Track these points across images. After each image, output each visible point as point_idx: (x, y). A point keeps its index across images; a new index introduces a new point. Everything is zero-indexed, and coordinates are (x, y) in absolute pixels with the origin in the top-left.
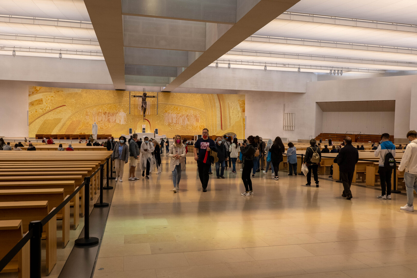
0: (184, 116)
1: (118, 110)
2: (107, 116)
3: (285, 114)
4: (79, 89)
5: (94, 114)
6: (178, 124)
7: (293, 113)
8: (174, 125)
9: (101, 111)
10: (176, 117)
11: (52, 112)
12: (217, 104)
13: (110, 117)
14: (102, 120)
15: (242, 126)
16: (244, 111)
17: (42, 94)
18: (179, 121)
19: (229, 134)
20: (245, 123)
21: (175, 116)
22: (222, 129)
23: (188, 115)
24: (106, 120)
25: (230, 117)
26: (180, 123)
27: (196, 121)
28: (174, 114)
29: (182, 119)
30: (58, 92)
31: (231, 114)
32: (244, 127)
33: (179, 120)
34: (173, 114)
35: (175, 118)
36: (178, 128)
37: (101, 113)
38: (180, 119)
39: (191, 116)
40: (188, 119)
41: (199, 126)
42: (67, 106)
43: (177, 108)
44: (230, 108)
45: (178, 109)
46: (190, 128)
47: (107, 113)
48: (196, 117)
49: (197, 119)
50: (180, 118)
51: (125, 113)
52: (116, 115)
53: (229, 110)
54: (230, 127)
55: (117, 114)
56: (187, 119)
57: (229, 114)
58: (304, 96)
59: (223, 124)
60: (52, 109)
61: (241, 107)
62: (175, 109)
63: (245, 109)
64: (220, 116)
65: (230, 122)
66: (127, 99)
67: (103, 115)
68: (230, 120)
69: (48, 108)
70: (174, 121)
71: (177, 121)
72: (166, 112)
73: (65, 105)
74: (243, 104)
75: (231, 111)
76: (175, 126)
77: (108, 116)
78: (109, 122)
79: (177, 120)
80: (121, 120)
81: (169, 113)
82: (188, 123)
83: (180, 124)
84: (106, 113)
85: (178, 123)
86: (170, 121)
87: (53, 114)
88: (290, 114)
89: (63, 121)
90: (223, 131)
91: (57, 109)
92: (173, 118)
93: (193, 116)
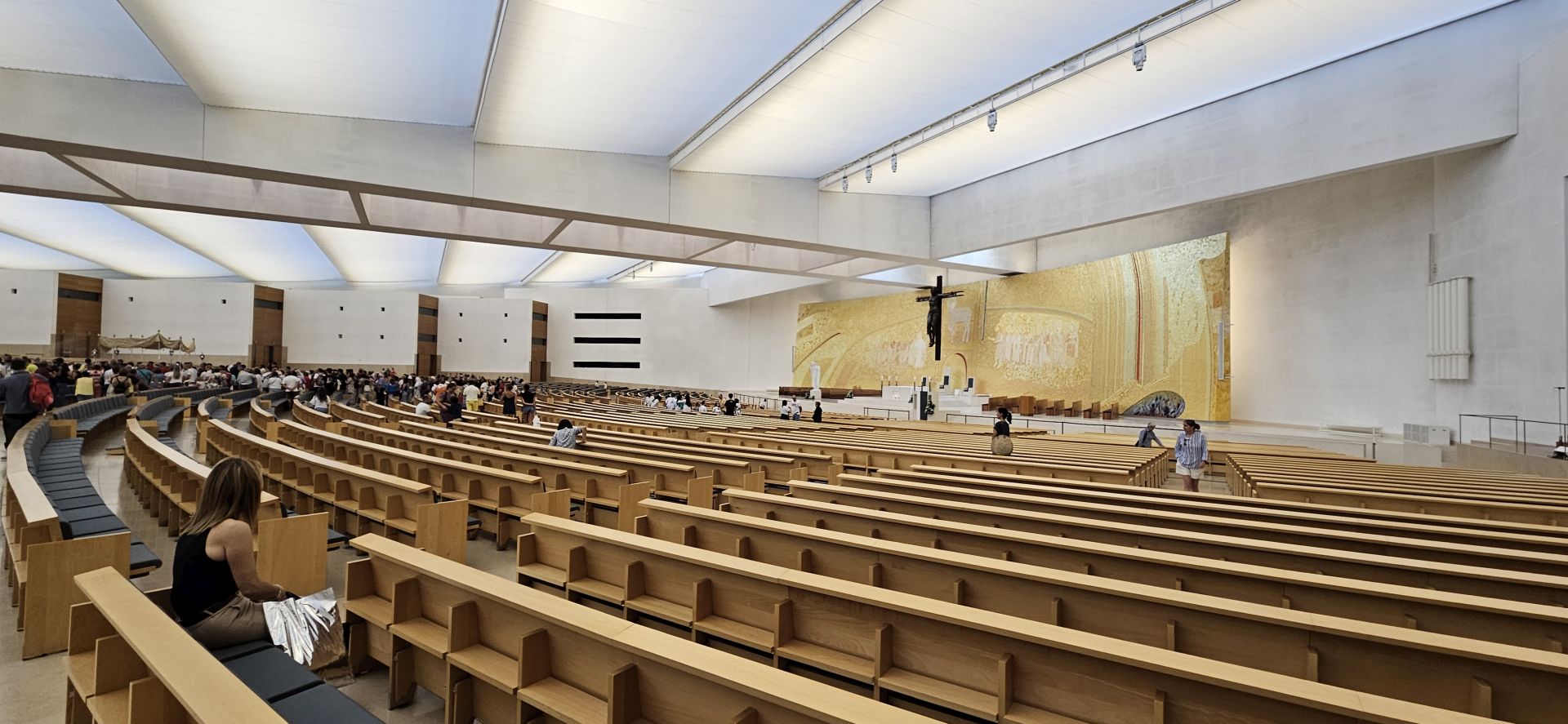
0: (1038, 340)
1: (913, 335)
2: (895, 349)
10: (1021, 345)
11: (822, 347)
12: (1130, 290)
13: (900, 352)
14: (887, 360)
15: (1208, 367)
16: (1217, 301)
19: (1161, 398)
21: (1018, 340)
22: (1138, 379)
23: (1048, 337)
24: (894, 358)
25: (1167, 331)
26: (1027, 360)
27: (1067, 352)
28: (1017, 335)
29: (1033, 348)
31: (1172, 320)
32: (1216, 369)
35: (1019, 347)
36: (1022, 377)
37: (886, 343)
38: (1029, 348)
39: (1057, 337)
40: (1048, 347)
41: (1073, 368)
43: (1025, 318)
45: (1027, 320)
46: (1051, 375)
47: (896, 345)
48: (1068, 341)
49: (1069, 347)
50: (1030, 345)
51: (925, 341)
52: (909, 348)
53: (1166, 305)
54: (1165, 372)
55: (912, 345)
56: (1045, 349)
57: (1166, 323)
59: (1142, 361)
60: (823, 341)
61: (1207, 288)
63: (1223, 293)
64: (1134, 330)
65: (1166, 352)
67: (890, 348)
68: (1166, 343)
69: (818, 341)
70: (1016, 358)
71: (1021, 354)
72: (1001, 331)
73: (839, 333)
74: (1218, 275)
75: (1172, 310)
76: (1017, 369)
78: (898, 363)
79: (1022, 352)
80: (917, 359)
81: (1007, 333)
82: (1048, 360)
83: (1027, 362)
84: (894, 342)
85: (1023, 362)
86: (1008, 356)
87: (824, 350)
89: (834, 363)
90: (1141, 387)
91: (829, 341)
92: (1014, 347)
93: (1060, 337)
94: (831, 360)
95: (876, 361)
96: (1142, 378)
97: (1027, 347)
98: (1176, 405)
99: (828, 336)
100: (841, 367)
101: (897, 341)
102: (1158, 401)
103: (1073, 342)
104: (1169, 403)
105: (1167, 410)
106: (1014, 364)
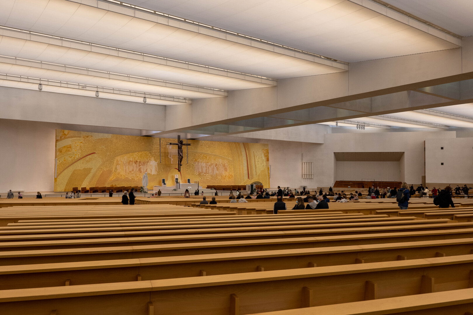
0: (213, 165)
1: (149, 158)
3: (304, 163)
4: (108, 134)
5: (125, 163)
6: (208, 174)
7: (312, 163)
9: (131, 159)
11: (81, 161)
12: (244, 153)
13: (141, 166)
15: (267, 176)
16: (268, 160)
17: (70, 139)
19: (256, 183)
20: (269, 172)
21: (204, 165)
23: (217, 164)
26: (209, 172)
28: (204, 163)
30: (87, 137)
32: (269, 176)
33: (208, 169)
34: (202, 163)
39: (220, 165)
40: (217, 168)
41: (227, 175)
42: (96, 154)
44: (256, 157)
47: (138, 162)
48: (224, 166)
49: (225, 168)
51: (156, 162)
54: (256, 176)
57: (255, 163)
58: (322, 147)
59: (250, 174)
60: (82, 157)
61: (265, 156)
62: (205, 158)
63: (268, 158)
64: (246, 165)
65: (256, 171)
66: (158, 146)
68: (256, 169)
69: (77, 156)
72: (196, 160)
73: (95, 153)
74: (267, 153)
80: (153, 170)
81: (199, 162)
82: (217, 172)
86: (200, 170)
87: (83, 163)
88: (309, 163)
90: (250, 181)
92: (203, 167)
96: (250, 178)
97: (208, 168)
103: (227, 167)
106: (204, 173)
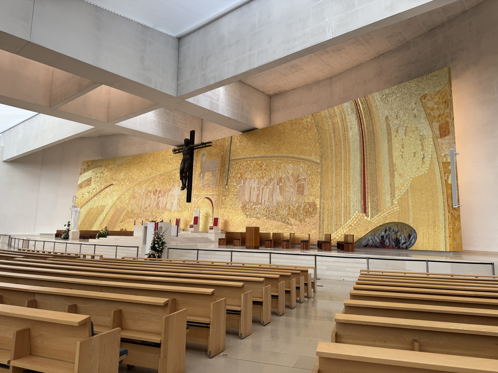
0: (272, 183)
1: (172, 184)
2: (157, 196)
5: (142, 194)
6: (260, 204)
8: (252, 206)
9: (150, 189)
10: (258, 187)
11: (98, 196)
12: (354, 132)
14: (149, 205)
15: (440, 195)
17: (92, 170)
18: (262, 195)
19: (390, 229)
21: (255, 183)
22: (365, 211)
24: (155, 204)
25: (392, 166)
26: (263, 200)
27: (298, 191)
28: (255, 179)
29: (268, 189)
30: (109, 164)
31: (396, 154)
32: (449, 197)
34: (252, 179)
35: (256, 189)
36: (259, 215)
37: (151, 192)
38: (264, 190)
41: (303, 206)
42: (114, 185)
43: (262, 165)
44: (393, 133)
45: (264, 166)
46: (284, 213)
47: (158, 192)
50: (266, 187)
52: (168, 195)
53: (390, 141)
54: (392, 204)
55: (170, 192)
57: (391, 156)
59: (369, 194)
60: (99, 191)
61: (431, 120)
62: (258, 167)
64: (358, 166)
65: (392, 184)
67: (152, 196)
68: (392, 176)
69: (95, 191)
70: (254, 199)
71: (258, 196)
72: (241, 176)
73: (112, 184)
75: (396, 145)
76: (255, 208)
77: (159, 197)
78: (158, 208)
79: (259, 193)
80: (173, 204)
81: (246, 178)
82: (280, 199)
83: (263, 202)
84: (156, 191)
85: (260, 201)
86: (247, 198)
87: (99, 199)
89: (106, 209)
90: (369, 219)
91: (103, 191)
92: (252, 189)
93: (292, 179)
94: (104, 207)
95: (141, 207)
96: (369, 210)
97: (263, 189)
98: (407, 236)
99: (103, 187)
100: (112, 212)
101: (158, 189)
102: (387, 232)
103: (303, 183)
104: (399, 234)
105: (397, 241)
106: (252, 204)
